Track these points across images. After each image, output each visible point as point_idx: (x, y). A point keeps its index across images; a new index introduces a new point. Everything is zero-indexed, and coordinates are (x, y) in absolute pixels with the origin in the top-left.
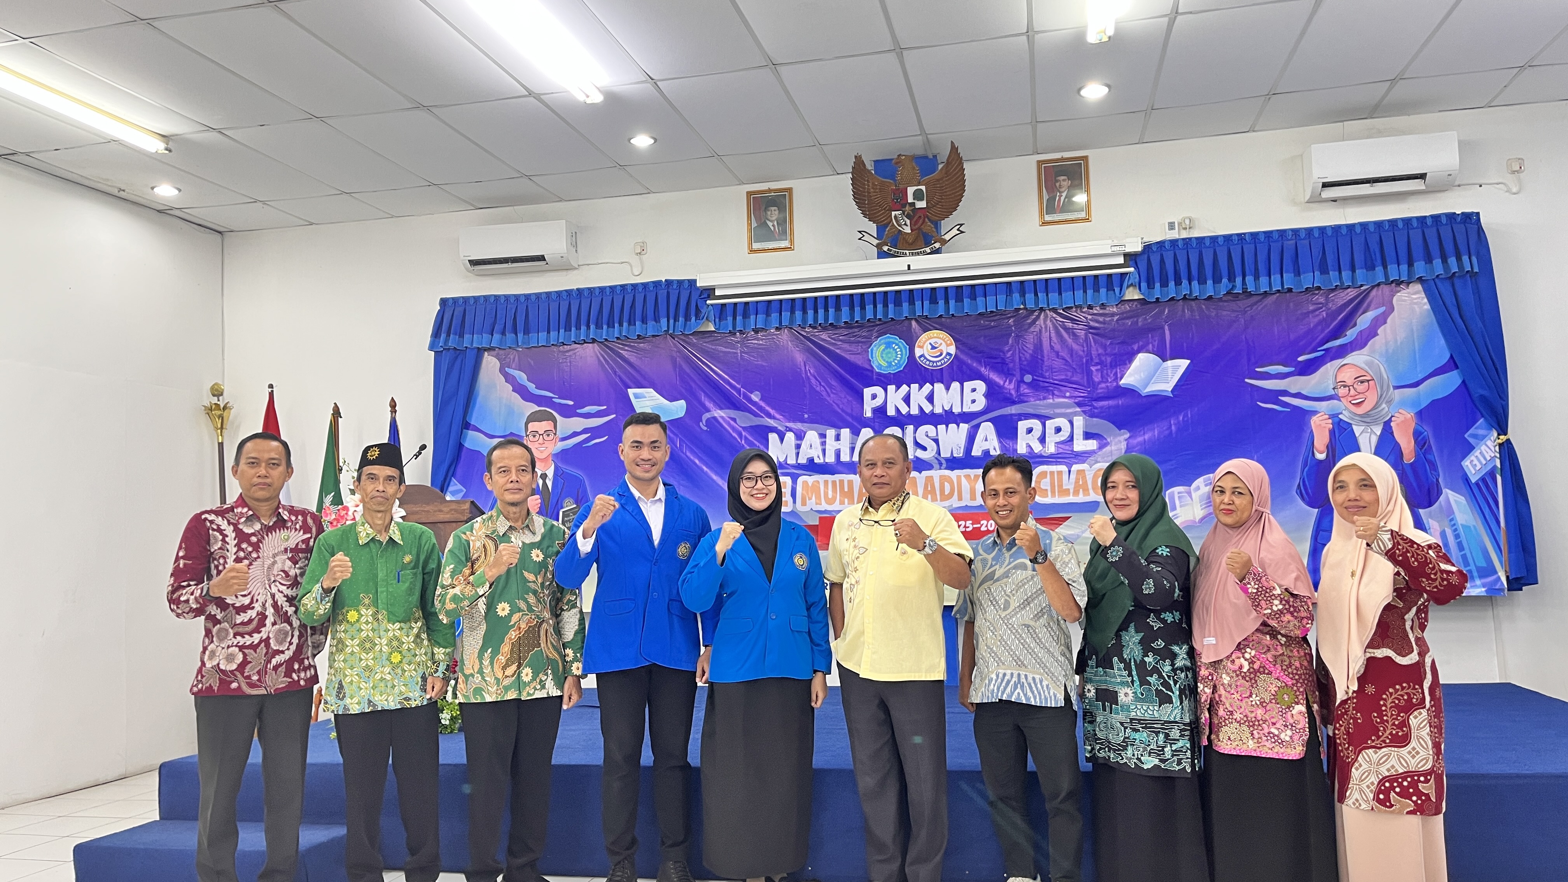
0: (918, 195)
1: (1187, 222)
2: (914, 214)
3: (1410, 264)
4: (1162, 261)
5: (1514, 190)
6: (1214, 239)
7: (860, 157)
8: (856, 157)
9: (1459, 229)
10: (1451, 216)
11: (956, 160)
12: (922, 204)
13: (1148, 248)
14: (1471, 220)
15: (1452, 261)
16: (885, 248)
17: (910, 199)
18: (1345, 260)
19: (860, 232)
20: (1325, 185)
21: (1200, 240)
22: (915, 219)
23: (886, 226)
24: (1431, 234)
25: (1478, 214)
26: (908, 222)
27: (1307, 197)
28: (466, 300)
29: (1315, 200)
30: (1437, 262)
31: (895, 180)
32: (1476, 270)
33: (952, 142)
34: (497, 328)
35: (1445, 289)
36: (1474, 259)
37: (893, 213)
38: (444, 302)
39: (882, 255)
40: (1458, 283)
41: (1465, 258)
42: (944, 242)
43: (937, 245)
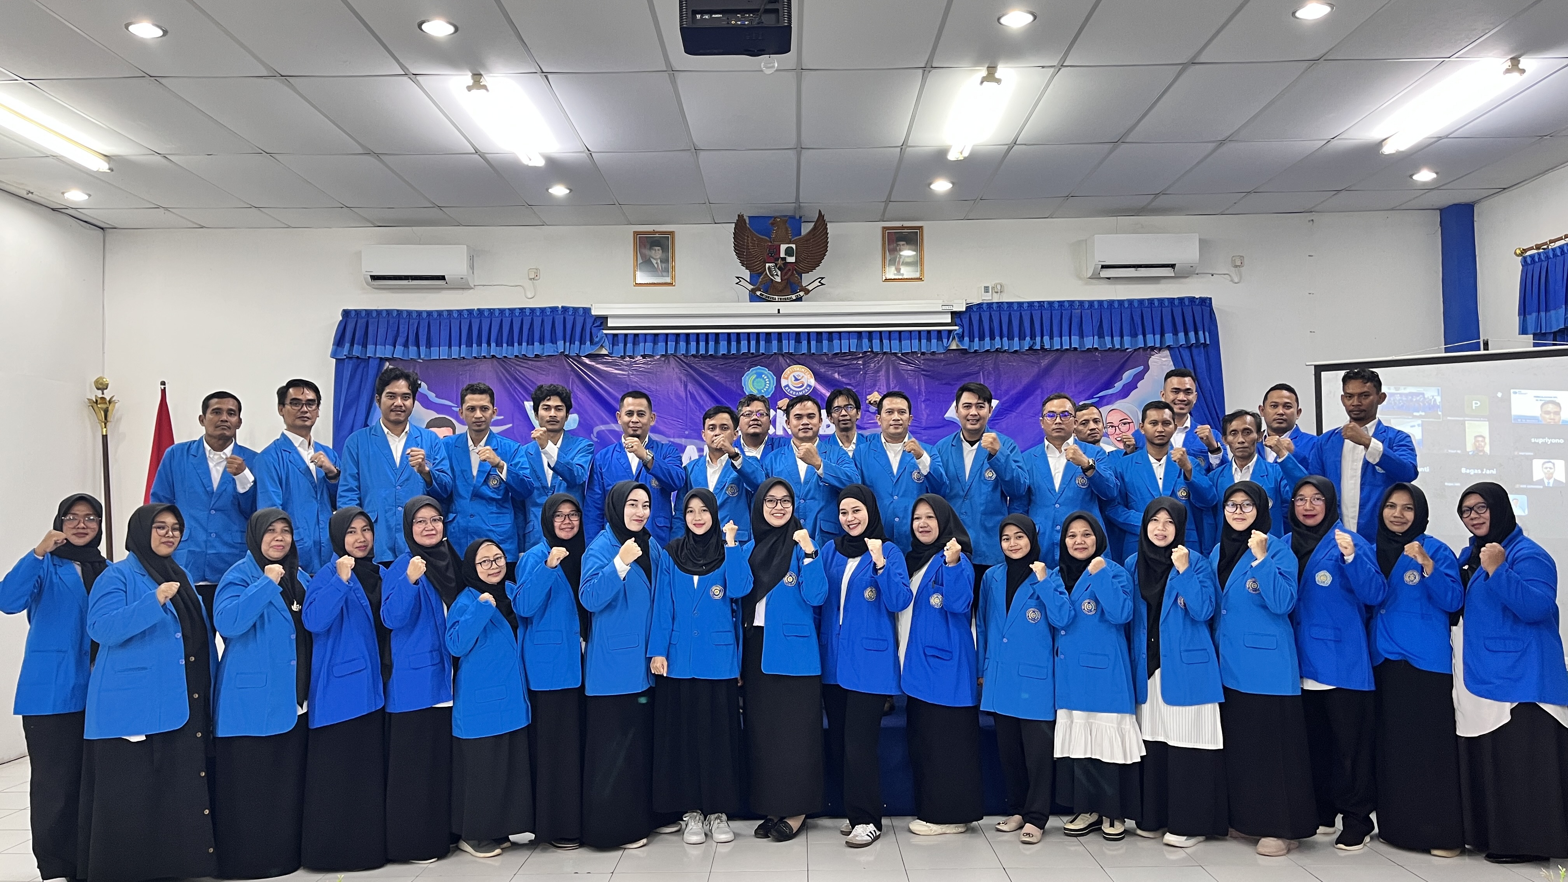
0: (789, 252)
1: (999, 287)
2: (784, 267)
3: (1162, 335)
4: (981, 320)
5: (1236, 280)
6: (1020, 304)
7: (743, 216)
8: (739, 216)
9: (1198, 310)
10: (1192, 300)
11: (821, 224)
12: (791, 260)
13: (969, 308)
14: (1206, 303)
15: (1192, 334)
16: (758, 293)
17: (782, 255)
18: (1116, 329)
19: (738, 278)
20: (1103, 267)
21: (1010, 304)
22: (785, 271)
23: (761, 274)
24: (1178, 312)
25: (1210, 299)
26: (779, 273)
27: (1089, 275)
28: (368, 312)
29: (1095, 277)
30: (1181, 335)
31: (770, 238)
32: (1208, 342)
33: (820, 211)
34: (401, 340)
35: (1186, 354)
36: (1207, 334)
37: (767, 265)
38: (346, 313)
39: (753, 298)
40: (1195, 351)
41: (1201, 333)
42: (807, 292)
43: (802, 294)
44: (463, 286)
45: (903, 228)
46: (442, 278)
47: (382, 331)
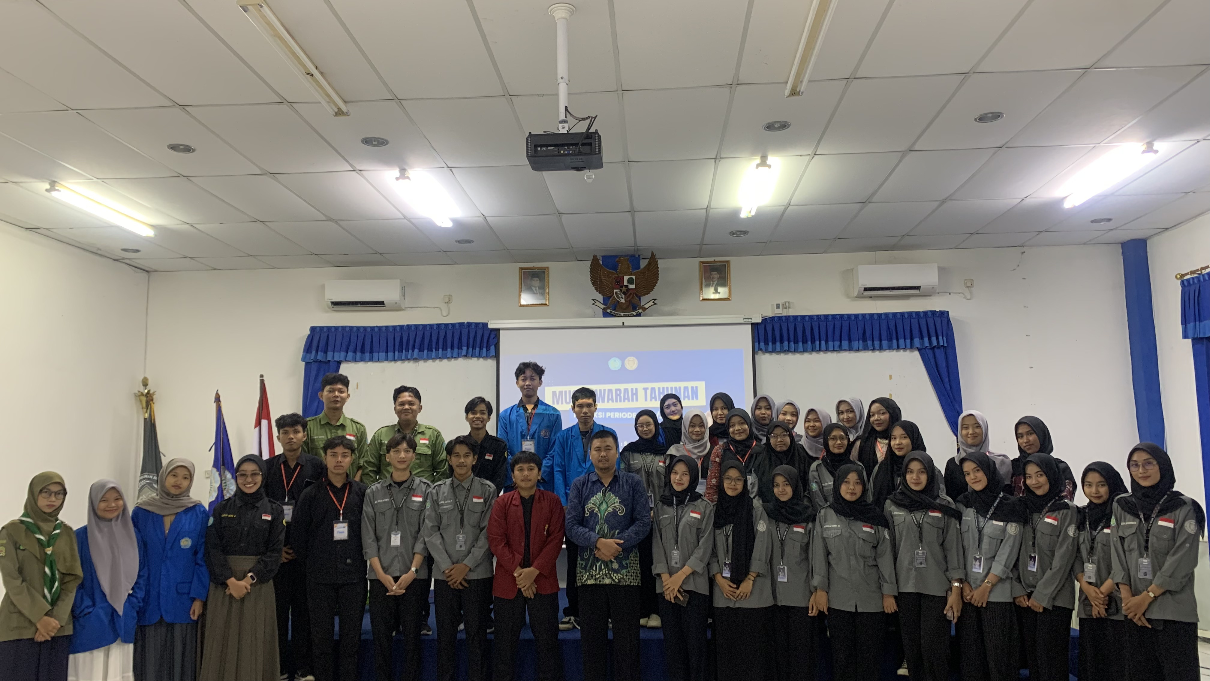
0: (630, 281)
1: (787, 304)
2: (627, 292)
3: (912, 339)
4: (773, 330)
5: (969, 297)
6: (803, 317)
7: (596, 256)
8: (594, 256)
9: (938, 320)
10: (934, 313)
11: (653, 261)
12: (632, 287)
13: (765, 320)
14: (944, 315)
15: (934, 339)
16: (609, 311)
17: (626, 283)
18: (876, 334)
19: (593, 300)
20: (866, 289)
21: (795, 317)
22: (628, 294)
23: (610, 297)
24: (923, 322)
25: (948, 312)
26: (624, 296)
27: (856, 294)
28: (329, 328)
29: (860, 297)
30: (926, 339)
31: (617, 271)
32: (946, 345)
33: (652, 252)
34: (352, 347)
35: (930, 353)
36: (945, 339)
37: (615, 291)
38: (313, 329)
39: (606, 315)
40: (936, 350)
41: (940, 338)
42: (644, 309)
43: (640, 311)
44: (397, 308)
45: (715, 262)
46: (382, 303)
47: (338, 343)
